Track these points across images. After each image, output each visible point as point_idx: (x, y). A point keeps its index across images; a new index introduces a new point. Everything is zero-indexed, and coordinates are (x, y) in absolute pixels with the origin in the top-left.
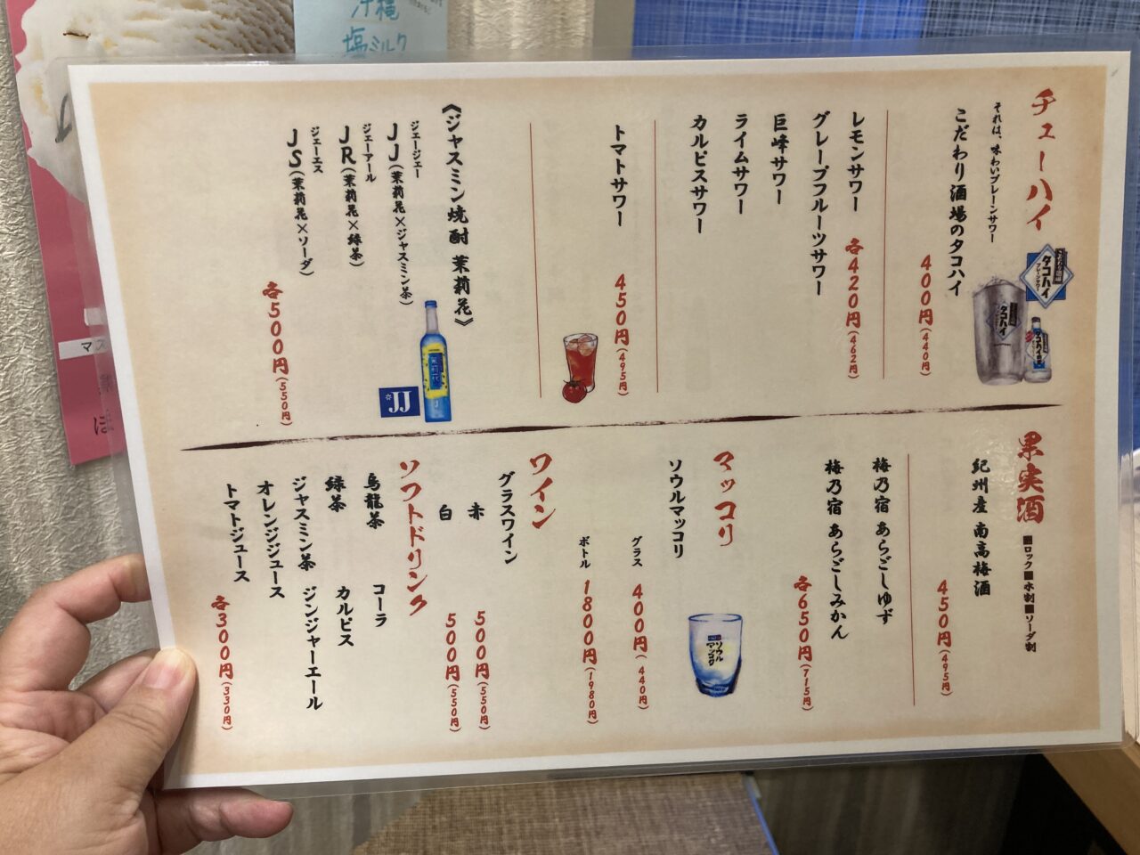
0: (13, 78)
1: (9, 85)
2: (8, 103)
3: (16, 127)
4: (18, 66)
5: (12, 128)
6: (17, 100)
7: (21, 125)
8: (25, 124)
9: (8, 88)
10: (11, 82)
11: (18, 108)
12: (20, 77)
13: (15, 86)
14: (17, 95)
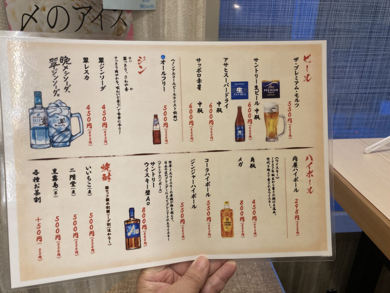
0: (5, 9)
1: (4, 11)
2: (3, 18)
3: (7, 26)
4: (7, 5)
5: (5, 27)
6: (7, 17)
7: (8, 26)
8: (10, 25)
9: (3, 13)
10: (4, 10)
11: (7, 20)
12: (7, 8)
13: (6, 11)
14: (6, 15)
